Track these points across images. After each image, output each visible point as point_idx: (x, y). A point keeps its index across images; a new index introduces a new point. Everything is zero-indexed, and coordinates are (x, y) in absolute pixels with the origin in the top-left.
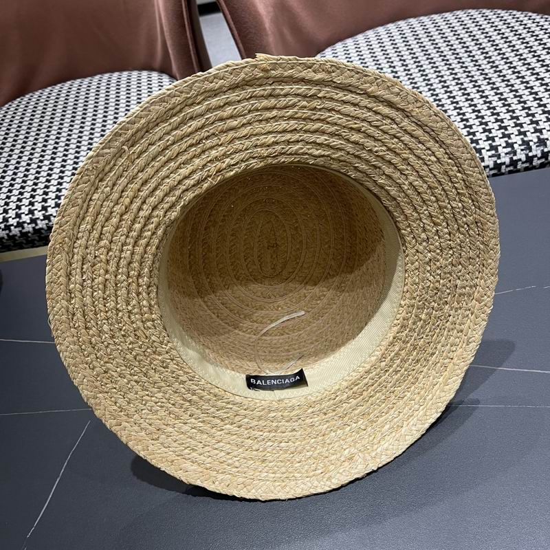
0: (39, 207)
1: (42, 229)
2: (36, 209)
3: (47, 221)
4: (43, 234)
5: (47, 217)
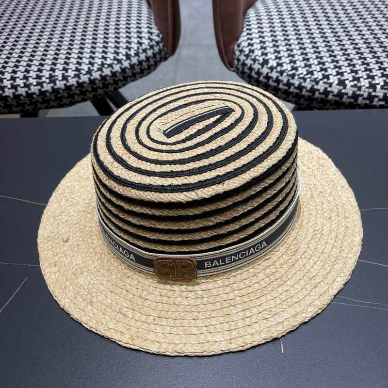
0: (8, 77)
1: (8, 97)
2: (5, 78)
3: (13, 91)
4: (8, 101)
5: (14, 87)
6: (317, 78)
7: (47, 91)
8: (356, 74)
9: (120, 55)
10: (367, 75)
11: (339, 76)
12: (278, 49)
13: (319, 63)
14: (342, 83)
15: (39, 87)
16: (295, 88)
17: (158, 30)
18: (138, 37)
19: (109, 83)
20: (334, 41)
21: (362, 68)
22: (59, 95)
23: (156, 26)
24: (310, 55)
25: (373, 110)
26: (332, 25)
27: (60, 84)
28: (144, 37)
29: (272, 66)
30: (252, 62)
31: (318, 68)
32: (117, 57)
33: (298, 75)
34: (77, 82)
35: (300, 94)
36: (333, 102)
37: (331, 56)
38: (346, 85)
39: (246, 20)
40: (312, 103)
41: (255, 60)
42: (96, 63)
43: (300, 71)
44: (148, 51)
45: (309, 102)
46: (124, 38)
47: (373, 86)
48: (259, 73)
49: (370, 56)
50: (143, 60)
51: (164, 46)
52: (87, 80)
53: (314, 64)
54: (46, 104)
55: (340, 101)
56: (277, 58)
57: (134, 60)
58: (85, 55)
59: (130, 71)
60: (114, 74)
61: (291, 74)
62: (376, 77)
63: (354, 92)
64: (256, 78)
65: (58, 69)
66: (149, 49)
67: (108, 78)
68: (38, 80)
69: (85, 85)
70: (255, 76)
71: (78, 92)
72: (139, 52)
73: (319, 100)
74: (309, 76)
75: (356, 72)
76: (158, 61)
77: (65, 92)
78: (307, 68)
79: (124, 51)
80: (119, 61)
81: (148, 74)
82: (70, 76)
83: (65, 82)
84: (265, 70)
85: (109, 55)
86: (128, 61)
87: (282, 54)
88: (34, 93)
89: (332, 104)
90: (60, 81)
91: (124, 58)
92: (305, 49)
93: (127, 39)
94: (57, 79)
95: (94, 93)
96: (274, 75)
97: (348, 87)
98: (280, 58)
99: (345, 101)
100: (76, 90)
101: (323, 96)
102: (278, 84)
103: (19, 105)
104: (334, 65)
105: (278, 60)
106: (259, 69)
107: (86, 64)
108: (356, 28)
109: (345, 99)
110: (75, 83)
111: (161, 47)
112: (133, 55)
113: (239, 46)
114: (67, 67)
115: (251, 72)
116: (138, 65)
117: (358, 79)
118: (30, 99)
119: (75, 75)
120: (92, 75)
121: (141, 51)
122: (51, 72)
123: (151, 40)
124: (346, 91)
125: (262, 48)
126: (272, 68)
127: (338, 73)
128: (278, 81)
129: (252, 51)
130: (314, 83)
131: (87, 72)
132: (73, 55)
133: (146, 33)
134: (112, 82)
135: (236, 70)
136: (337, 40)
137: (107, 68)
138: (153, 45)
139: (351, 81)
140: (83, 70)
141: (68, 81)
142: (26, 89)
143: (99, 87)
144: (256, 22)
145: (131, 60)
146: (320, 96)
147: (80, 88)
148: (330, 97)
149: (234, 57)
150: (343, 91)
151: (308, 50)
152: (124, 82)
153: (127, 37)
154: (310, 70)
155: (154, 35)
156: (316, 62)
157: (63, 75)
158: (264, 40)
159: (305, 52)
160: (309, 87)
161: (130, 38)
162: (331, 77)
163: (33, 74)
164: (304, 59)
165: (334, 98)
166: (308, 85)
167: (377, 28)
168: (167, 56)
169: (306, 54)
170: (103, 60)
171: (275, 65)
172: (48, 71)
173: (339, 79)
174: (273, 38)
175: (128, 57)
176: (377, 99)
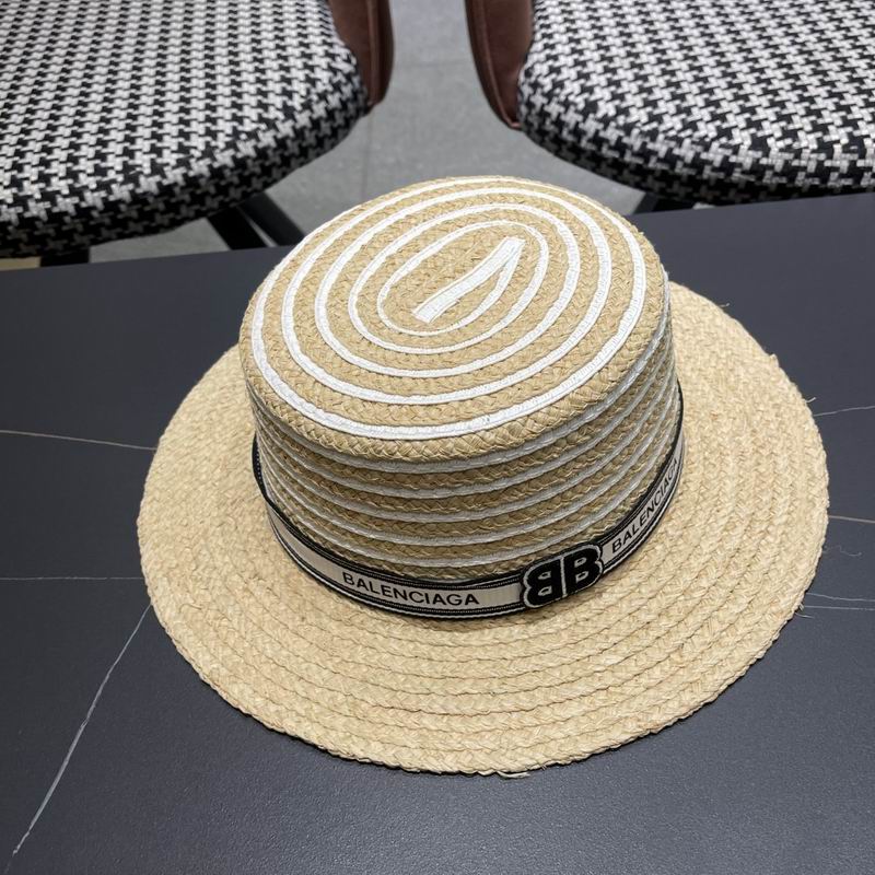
0: (32, 174)
1: (36, 218)
2: (27, 179)
3: (47, 205)
4: (37, 229)
5: (48, 197)
6: (706, 136)
7: (120, 201)
8: (789, 123)
9: (272, 109)
10: (813, 123)
11: (753, 130)
12: (616, 78)
13: (708, 103)
14: (759, 144)
15: (103, 194)
16: (659, 160)
17: (346, 47)
18: (306, 66)
19: (253, 174)
20: (735, 53)
21: (801, 108)
22: (147, 209)
23: (342, 38)
24: (685, 87)
25: (828, 199)
26: (727, 16)
27: (148, 184)
28: (318, 66)
29: (606, 115)
30: (562, 109)
31: (706, 114)
32: (265, 115)
33: (665, 132)
34: (185, 176)
35: (671, 172)
36: (742, 186)
37: (731, 85)
38: (769, 149)
39: (539, 14)
40: (697, 190)
41: (566, 104)
42: (222, 131)
43: (668, 122)
44: (330, 98)
45: (690, 190)
46: (275, 71)
47: (826, 148)
48: (578, 132)
49: (815, 80)
50: (320, 118)
51: (361, 83)
52: (205, 171)
53: (696, 105)
54: (119, 230)
55: (758, 184)
56: (615, 96)
57: (303, 119)
58: (194, 114)
59: (296, 144)
60: (262, 153)
61: (649, 131)
62: (831, 128)
63: (787, 163)
64: (573, 143)
65: (140, 150)
66: (332, 93)
67: (249, 162)
68: (99, 178)
69: (202, 182)
70: (570, 138)
71: (187, 197)
72: (310, 101)
73: (712, 183)
74: (689, 132)
75: (788, 118)
76: (351, 117)
77: (160, 199)
78: (683, 116)
79: (278, 101)
80: (271, 124)
81: (333, 146)
82: (167, 164)
83: (157, 178)
84: (591, 126)
85: (247, 111)
86: (290, 123)
87: (625, 87)
88: (93, 208)
89: (740, 191)
90: (148, 176)
91: (281, 115)
92: (673, 73)
93: (282, 73)
94: (141, 173)
95: (221, 198)
96: (612, 134)
97: (774, 151)
98: (622, 97)
99: (768, 182)
100: (182, 193)
101: (721, 175)
102: (623, 154)
103: (60, 235)
104: (741, 106)
105: (617, 102)
106: (577, 123)
107: (200, 136)
108: (777, 20)
109: (768, 178)
110: (180, 179)
111: (357, 85)
112: (299, 108)
113: (528, 74)
114: (159, 145)
115: (561, 131)
116: (311, 130)
117: (793, 134)
118: (84, 220)
119: (178, 161)
120: (214, 159)
121: (315, 98)
122: (126, 159)
123: (334, 71)
124: (770, 161)
125: (580, 76)
126: (606, 121)
127: (750, 124)
128: (620, 147)
129: (559, 85)
130: (699, 149)
131: (203, 152)
132: (168, 117)
133: (322, 57)
134: (258, 170)
135: (525, 128)
136: (740, 50)
137: (245, 141)
138: (339, 82)
139: (778, 139)
140: (195, 148)
141: (164, 176)
142: (76, 200)
143: (231, 184)
144: (560, 19)
145: (295, 120)
146: (714, 175)
147: (191, 190)
148: (737, 175)
149: (519, 98)
150: (764, 161)
151: (680, 76)
152: (284, 169)
153: (282, 68)
154: (690, 119)
155: (338, 59)
156: (700, 101)
157: (153, 162)
158: (582, 58)
159: (674, 80)
160: (689, 156)
161: (287, 69)
162: (735, 133)
163: (86, 165)
164: (674, 97)
165: (745, 177)
166: (687, 152)
167: (824, 17)
168: (370, 103)
169: (677, 85)
170: (235, 124)
171: (612, 112)
172: (118, 156)
173: (753, 136)
174: (602, 52)
175: (289, 112)
176: (836, 174)
